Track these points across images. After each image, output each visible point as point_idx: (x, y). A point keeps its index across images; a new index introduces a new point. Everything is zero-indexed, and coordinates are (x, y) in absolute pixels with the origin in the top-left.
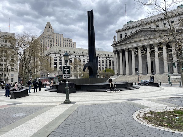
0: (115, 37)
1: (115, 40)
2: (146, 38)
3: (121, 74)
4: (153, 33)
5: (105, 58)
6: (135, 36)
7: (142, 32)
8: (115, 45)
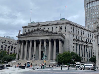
0: (20, 31)
1: (20, 33)
2: (40, 35)
3: (21, 59)
4: (44, 33)
5: (14, 45)
6: (33, 33)
7: (38, 31)
8: (19, 36)
